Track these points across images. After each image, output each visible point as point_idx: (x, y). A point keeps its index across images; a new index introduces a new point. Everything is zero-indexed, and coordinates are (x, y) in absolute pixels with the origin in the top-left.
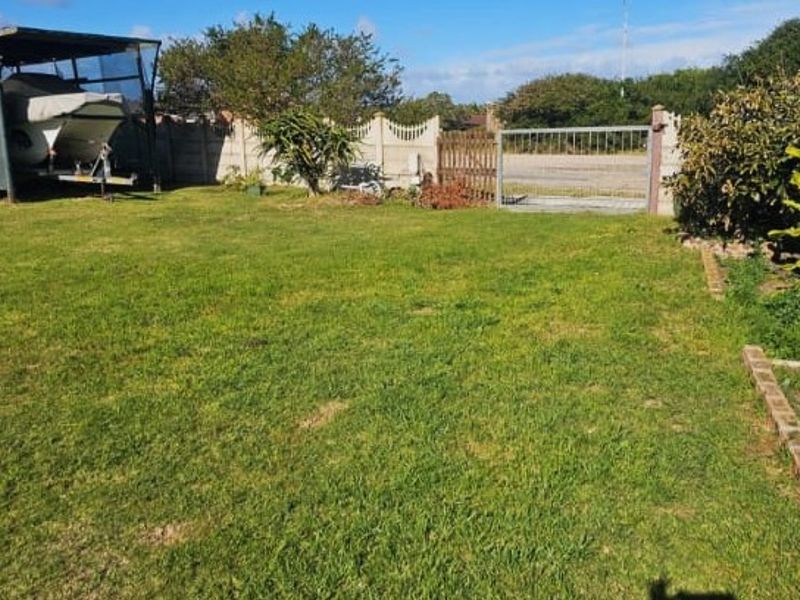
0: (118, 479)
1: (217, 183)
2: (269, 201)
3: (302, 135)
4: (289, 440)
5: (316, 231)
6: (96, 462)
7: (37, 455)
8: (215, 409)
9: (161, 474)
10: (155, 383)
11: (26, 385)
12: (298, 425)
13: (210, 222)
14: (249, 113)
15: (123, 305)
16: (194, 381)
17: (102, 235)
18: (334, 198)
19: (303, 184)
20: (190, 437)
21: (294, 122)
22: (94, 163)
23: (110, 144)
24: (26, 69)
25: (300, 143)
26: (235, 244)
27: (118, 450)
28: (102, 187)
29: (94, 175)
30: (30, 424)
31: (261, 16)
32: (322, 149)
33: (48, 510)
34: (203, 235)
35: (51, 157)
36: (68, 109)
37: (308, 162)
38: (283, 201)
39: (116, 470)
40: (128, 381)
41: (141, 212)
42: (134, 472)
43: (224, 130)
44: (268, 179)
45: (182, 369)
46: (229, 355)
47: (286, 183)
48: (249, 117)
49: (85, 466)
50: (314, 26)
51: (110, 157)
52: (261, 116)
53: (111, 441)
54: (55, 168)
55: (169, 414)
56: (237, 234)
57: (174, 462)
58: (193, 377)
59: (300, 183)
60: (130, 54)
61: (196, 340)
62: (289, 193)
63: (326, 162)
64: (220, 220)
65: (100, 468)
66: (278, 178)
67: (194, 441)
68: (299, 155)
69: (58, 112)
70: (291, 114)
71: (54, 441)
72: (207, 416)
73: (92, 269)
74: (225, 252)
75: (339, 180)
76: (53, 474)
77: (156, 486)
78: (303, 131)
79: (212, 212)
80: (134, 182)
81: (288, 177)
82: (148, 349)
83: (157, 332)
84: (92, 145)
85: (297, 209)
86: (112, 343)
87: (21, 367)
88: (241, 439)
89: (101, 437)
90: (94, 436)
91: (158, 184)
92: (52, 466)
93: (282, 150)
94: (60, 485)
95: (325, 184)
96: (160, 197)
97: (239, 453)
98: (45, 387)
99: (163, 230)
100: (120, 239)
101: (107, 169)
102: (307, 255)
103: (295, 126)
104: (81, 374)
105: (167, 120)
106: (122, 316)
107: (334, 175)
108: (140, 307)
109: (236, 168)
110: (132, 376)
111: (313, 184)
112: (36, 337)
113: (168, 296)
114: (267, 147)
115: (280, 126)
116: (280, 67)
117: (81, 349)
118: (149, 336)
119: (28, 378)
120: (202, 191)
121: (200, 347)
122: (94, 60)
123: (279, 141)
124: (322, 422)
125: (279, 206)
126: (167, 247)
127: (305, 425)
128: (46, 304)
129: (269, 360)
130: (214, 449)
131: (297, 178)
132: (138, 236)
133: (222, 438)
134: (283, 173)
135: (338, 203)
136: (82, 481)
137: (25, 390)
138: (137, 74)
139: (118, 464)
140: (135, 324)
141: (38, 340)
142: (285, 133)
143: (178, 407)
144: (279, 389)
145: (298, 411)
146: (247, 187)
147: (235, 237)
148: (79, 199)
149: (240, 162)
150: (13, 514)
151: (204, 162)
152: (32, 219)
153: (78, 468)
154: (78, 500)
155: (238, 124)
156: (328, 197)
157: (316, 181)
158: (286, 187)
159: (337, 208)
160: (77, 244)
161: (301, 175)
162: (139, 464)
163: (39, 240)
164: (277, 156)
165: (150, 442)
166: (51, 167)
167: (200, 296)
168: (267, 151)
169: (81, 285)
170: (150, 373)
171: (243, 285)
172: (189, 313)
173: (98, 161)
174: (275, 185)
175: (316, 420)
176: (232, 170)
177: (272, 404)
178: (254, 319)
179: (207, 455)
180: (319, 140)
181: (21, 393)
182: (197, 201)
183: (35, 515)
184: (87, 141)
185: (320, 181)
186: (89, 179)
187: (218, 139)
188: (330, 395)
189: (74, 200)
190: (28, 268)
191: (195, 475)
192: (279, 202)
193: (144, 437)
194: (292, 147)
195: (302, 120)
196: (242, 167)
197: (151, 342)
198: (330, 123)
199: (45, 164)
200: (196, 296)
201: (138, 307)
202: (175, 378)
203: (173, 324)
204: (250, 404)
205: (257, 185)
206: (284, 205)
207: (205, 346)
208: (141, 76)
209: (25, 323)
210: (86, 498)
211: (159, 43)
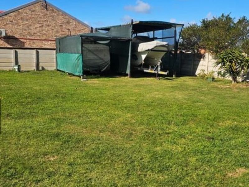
0: (161, 178)
1: (196, 76)
2: (216, 84)
3: (233, 59)
4: (223, 179)
5: (234, 98)
6: (154, 169)
7: (136, 163)
8: (194, 161)
9: (175, 180)
10: (173, 146)
11: (132, 138)
12: (227, 175)
13: (193, 90)
14: (212, 50)
15: (162, 116)
16: (187, 148)
17: (156, 91)
18: (243, 85)
19: (230, 78)
20: (185, 169)
21: (231, 54)
22: (155, 66)
23: (161, 60)
24: (139, 34)
25: (232, 62)
26: (202, 99)
27: (161, 168)
28: (157, 74)
29: (155, 70)
30: (134, 152)
31: (224, 15)
32: (240, 65)
33: (140, 183)
34: (190, 95)
35: (143, 64)
36: (150, 48)
37: (234, 70)
38: (221, 84)
39: (160, 174)
40: (164, 143)
41: (168, 84)
42: (166, 177)
43: (201, 56)
44: (216, 75)
45: (182, 143)
46: (199, 141)
47: (222, 78)
48: (212, 52)
49: (151, 170)
50: (245, 17)
51: (161, 65)
52: (217, 52)
53: (159, 164)
54: (143, 68)
55: (178, 159)
56: (203, 95)
57: (180, 176)
58: (186, 147)
59: (229, 78)
60: (173, 29)
61: (187, 133)
62: (223, 81)
63: (241, 70)
64: (196, 89)
65: (155, 172)
66: (220, 76)
67: (186, 171)
68: (231, 67)
69: (147, 49)
70: (229, 51)
71: (141, 159)
72: (192, 162)
73: (152, 102)
74: (198, 102)
75: (246, 77)
76: (141, 171)
77: (174, 184)
78: (233, 58)
79: (194, 87)
80: (168, 74)
81: (224, 75)
82: (170, 133)
83: (173, 128)
84: (155, 60)
85: (227, 88)
86: (159, 129)
87: (131, 132)
88: (204, 174)
89: (156, 161)
90: (153, 161)
91: (175, 75)
92: (140, 168)
93: (224, 65)
94: (143, 175)
95: (239, 79)
96: (175, 79)
97: (203, 180)
98: (138, 140)
99: (176, 91)
100: (161, 93)
101: (159, 69)
102: (230, 107)
103: (231, 56)
104: (149, 138)
105: (181, 52)
106: (162, 120)
107: (243, 76)
108: (168, 118)
109: (203, 71)
110: (165, 142)
111: (235, 79)
112: (135, 123)
113: (177, 115)
114: (218, 63)
115: (224, 56)
116: (228, 33)
117: (149, 129)
118: (170, 129)
119: (133, 136)
120: (190, 78)
121: (189, 136)
122: (160, 31)
123: (223, 61)
124: (237, 176)
125: (219, 86)
126: (177, 97)
127: (230, 175)
128: (138, 112)
129: (214, 145)
130: (194, 176)
131: (228, 76)
132: (167, 92)
133: (197, 172)
134: (222, 74)
135: (245, 87)
136: (150, 175)
137: (132, 140)
138: (174, 36)
139: (161, 172)
140: (166, 123)
141: (136, 124)
142: (226, 58)
143: (181, 156)
144: (219, 158)
145: (227, 169)
146: (207, 78)
147: (201, 96)
148: (149, 78)
149: (205, 68)
150: (129, 181)
151: (192, 68)
152: (135, 84)
153: (149, 170)
154: (149, 182)
155: (207, 54)
156: (240, 84)
157: (236, 77)
158: (223, 79)
159: (244, 89)
160: (148, 93)
161: (230, 75)
162: (168, 174)
163: (136, 91)
164: (221, 67)
165: (171, 167)
166: (142, 67)
167: (188, 117)
168: (218, 65)
169: (149, 108)
170: (171, 142)
171: (205, 115)
172: (184, 123)
173: (157, 66)
174: (218, 78)
175: (235, 174)
176: (202, 71)
177: (216, 163)
178: (209, 129)
179: (191, 177)
180: (240, 61)
181: (131, 141)
182: (188, 82)
183: (136, 183)
184: (154, 59)
185: (237, 77)
186: (153, 72)
187: (198, 59)
188: (241, 165)
189: (148, 78)
190: (133, 100)
191: (187, 184)
192: (219, 85)
193: (170, 165)
194: (228, 64)
195: (234, 53)
196: (206, 70)
197: (171, 131)
198: (245, 55)
199: (140, 66)
200: (187, 117)
201: (167, 118)
202: (180, 146)
203: (179, 126)
204: (208, 162)
205: (212, 77)
206: (222, 86)
207: (191, 136)
208: (175, 37)
209: (132, 118)
210: (151, 181)
211: (183, 25)
